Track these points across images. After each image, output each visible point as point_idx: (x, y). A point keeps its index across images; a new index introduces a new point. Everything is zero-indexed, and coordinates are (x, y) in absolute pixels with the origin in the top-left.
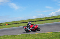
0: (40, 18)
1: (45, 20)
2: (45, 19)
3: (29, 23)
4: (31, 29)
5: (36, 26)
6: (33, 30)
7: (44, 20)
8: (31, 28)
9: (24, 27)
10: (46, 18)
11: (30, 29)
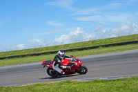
0: (35, 49)
1: (45, 53)
2: (46, 51)
3: (61, 53)
4: (64, 70)
5: (77, 61)
6: (68, 72)
7: (43, 54)
8: (64, 67)
9: (45, 64)
10: (47, 48)
11: (61, 68)
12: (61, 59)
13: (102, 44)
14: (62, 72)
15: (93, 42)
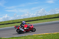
9: (16, 27)
12: (24, 25)
13: (16, 22)
14: (24, 31)
15: (13, 21)
